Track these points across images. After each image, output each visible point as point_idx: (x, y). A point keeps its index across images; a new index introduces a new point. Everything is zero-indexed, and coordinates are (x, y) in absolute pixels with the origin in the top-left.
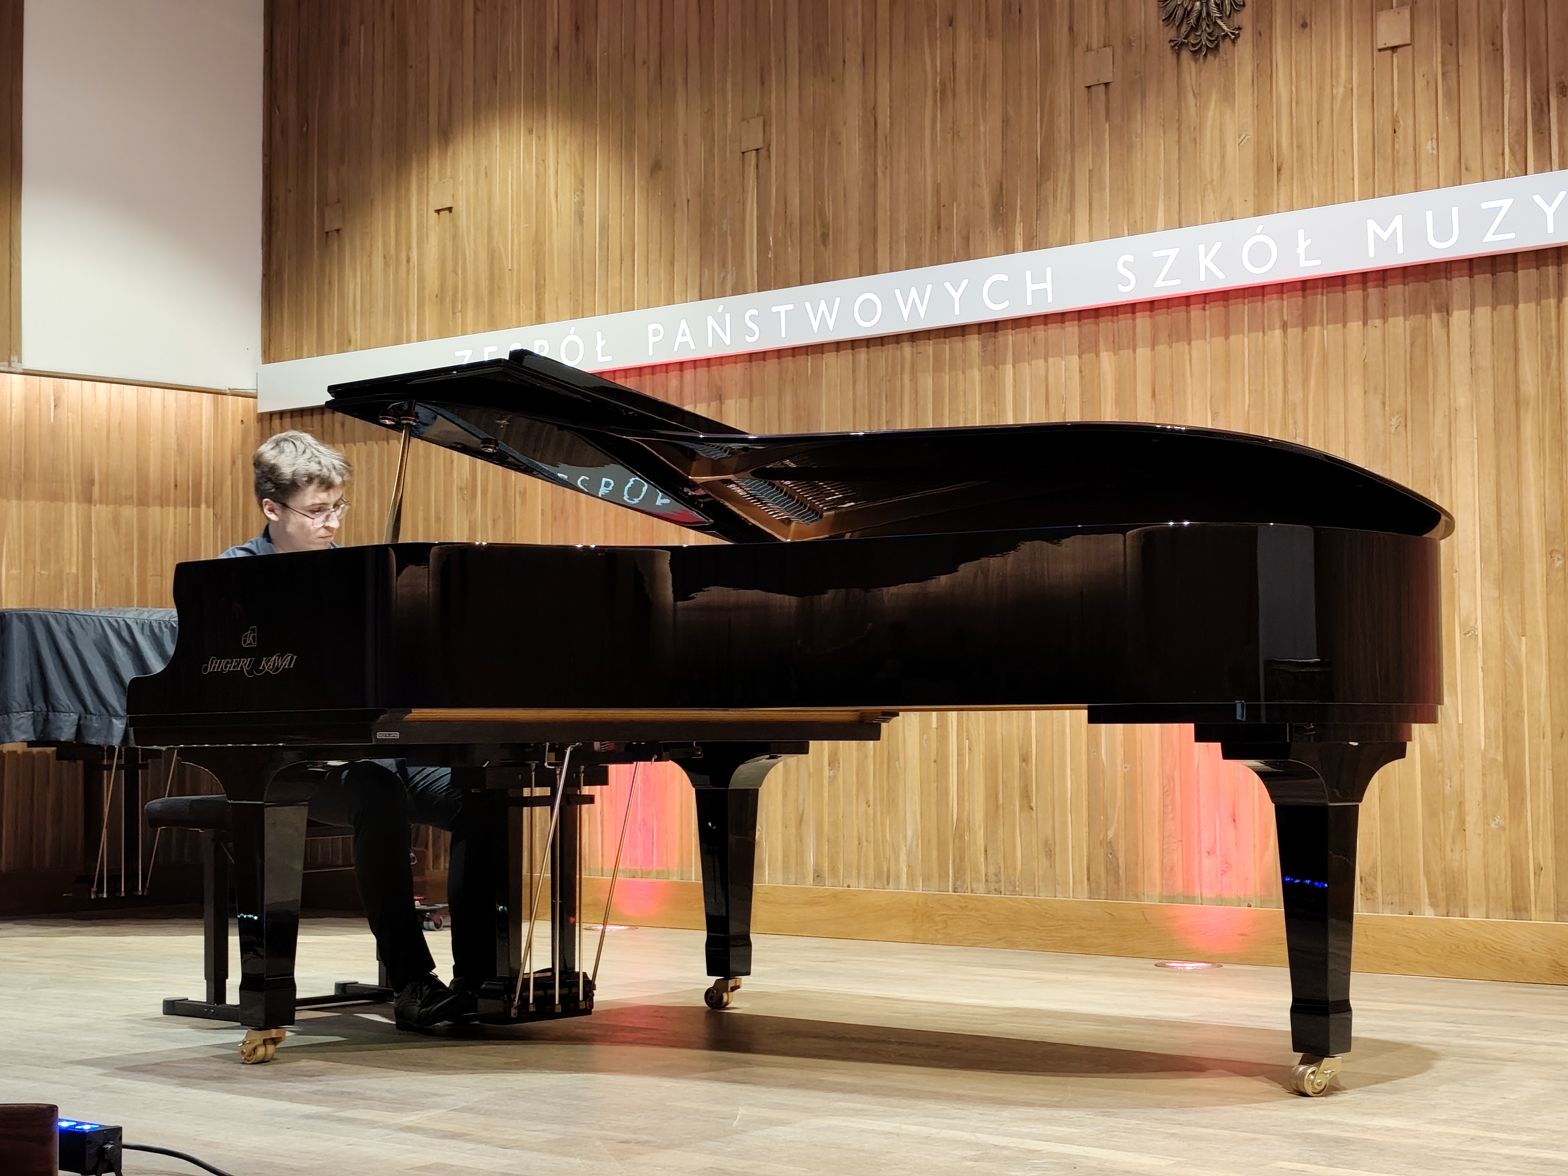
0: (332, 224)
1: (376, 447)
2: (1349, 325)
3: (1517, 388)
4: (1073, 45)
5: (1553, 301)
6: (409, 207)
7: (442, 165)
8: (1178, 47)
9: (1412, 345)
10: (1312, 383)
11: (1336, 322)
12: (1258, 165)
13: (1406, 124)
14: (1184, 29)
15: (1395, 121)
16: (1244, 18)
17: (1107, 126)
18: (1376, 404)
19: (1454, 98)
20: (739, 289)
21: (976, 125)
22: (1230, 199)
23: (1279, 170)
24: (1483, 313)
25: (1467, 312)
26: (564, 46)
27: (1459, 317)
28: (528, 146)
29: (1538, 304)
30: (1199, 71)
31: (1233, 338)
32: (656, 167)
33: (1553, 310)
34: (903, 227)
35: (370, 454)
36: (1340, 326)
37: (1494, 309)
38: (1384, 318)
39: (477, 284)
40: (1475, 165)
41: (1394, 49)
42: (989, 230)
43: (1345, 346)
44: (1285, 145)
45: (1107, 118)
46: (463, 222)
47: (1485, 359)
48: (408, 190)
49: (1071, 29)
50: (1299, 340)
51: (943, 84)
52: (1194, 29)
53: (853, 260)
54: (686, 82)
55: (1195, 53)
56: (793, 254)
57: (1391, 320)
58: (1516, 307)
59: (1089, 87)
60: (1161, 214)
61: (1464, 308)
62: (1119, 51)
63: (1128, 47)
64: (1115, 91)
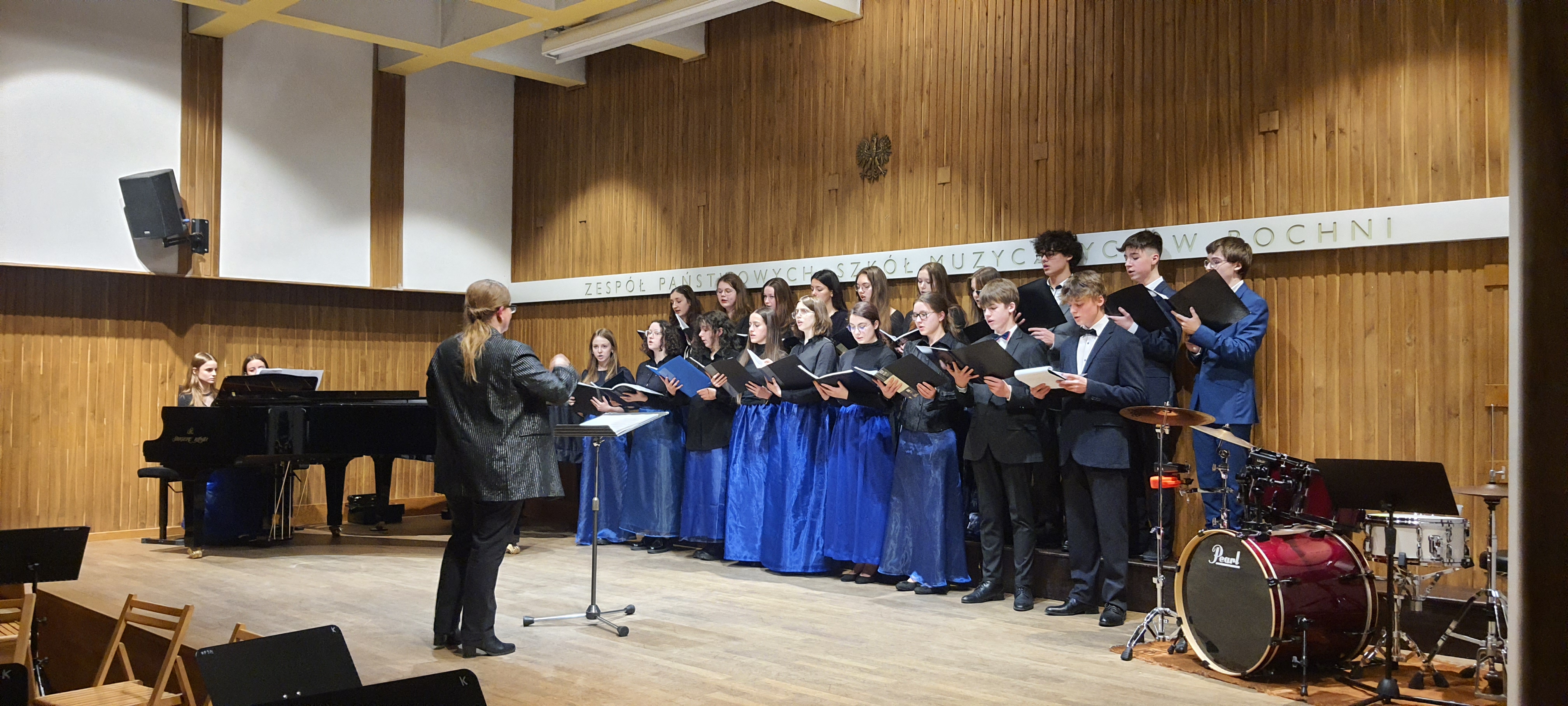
0: (539, 225)
1: (555, 321)
4: (824, 172)
6: (569, 220)
7: (582, 202)
8: (863, 177)
12: (892, 230)
13: (948, 216)
14: (866, 168)
15: (943, 213)
16: (888, 166)
17: (836, 208)
19: (966, 206)
20: (696, 265)
21: (787, 203)
22: (881, 243)
23: (900, 230)
26: (630, 154)
28: (616, 197)
30: (871, 187)
32: (665, 210)
34: (759, 243)
35: (553, 324)
39: (595, 255)
40: (973, 235)
41: (944, 184)
42: (791, 248)
44: (902, 221)
45: (837, 204)
46: (590, 228)
48: (569, 212)
49: (823, 165)
51: (775, 184)
52: (870, 169)
53: (739, 255)
54: (677, 174)
55: (869, 180)
56: (717, 251)
59: (830, 191)
60: (856, 246)
62: (841, 176)
63: (844, 174)
64: (839, 193)
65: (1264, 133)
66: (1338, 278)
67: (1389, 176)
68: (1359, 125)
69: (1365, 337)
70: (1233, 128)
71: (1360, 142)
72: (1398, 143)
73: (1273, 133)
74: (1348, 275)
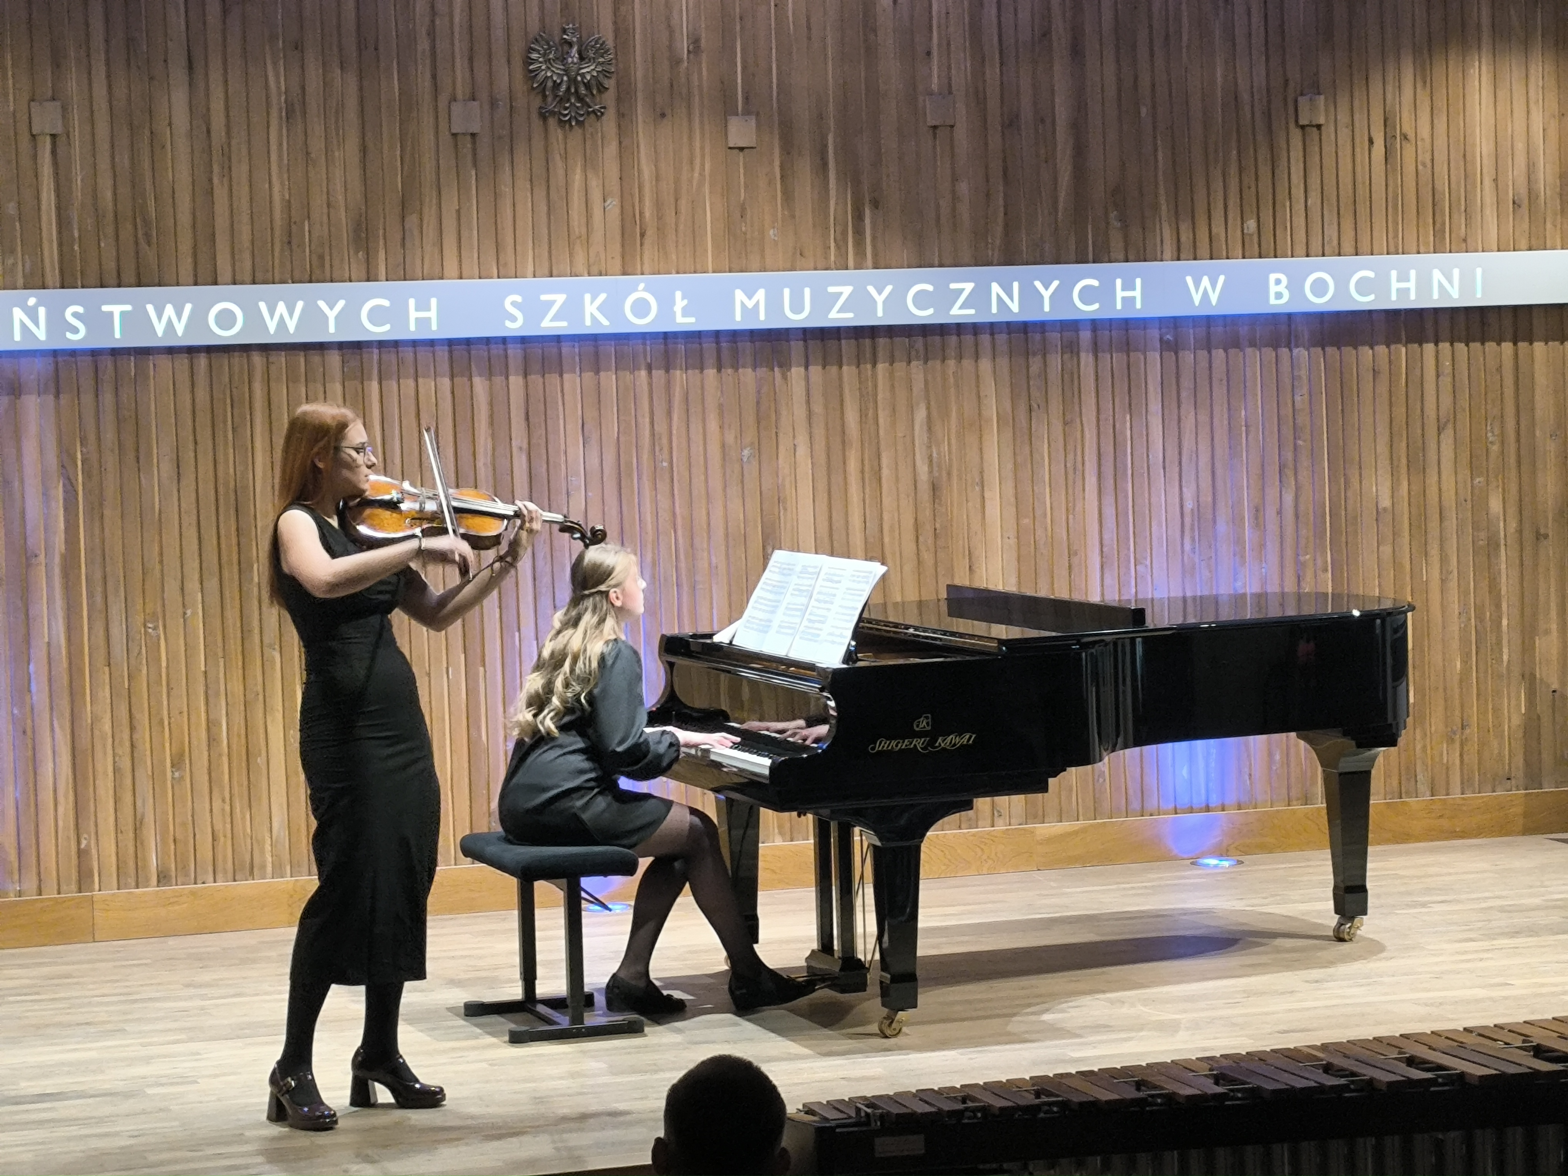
2: (705, 371)
3: (844, 432)
4: (436, 92)
5: (869, 366)
8: (544, 115)
9: (759, 392)
10: (675, 417)
11: (694, 368)
12: (624, 232)
13: (752, 211)
14: (550, 98)
15: (744, 209)
16: (609, 98)
17: (473, 173)
18: (730, 438)
21: (330, 148)
22: (597, 259)
23: (642, 235)
24: (815, 370)
25: (802, 369)
27: (796, 372)
29: (858, 366)
30: (565, 138)
31: (602, 374)
33: (870, 373)
34: (246, 239)
36: (697, 371)
37: (824, 367)
38: (736, 367)
40: (808, 254)
41: (741, 149)
43: (702, 388)
44: (647, 214)
45: (475, 164)
47: (818, 408)
49: (434, 77)
50: (663, 381)
51: (291, 104)
52: (563, 100)
53: (186, 268)
57: (740, 370)
58: (841, 367)
59: (455, 135)
61: (799, 365)
62: (486, 107)
63: (493, 104)
64: (484, 142)
65: (1303, 127)
66: (1404, 350)
67: (1463, 208)
68: (1425, 131)
69: (1439, 434)
70: (1258, 115)
71: (1428, 157)
72: (1474, 163)
73: (1315, 129)
74: (1416, 345)
